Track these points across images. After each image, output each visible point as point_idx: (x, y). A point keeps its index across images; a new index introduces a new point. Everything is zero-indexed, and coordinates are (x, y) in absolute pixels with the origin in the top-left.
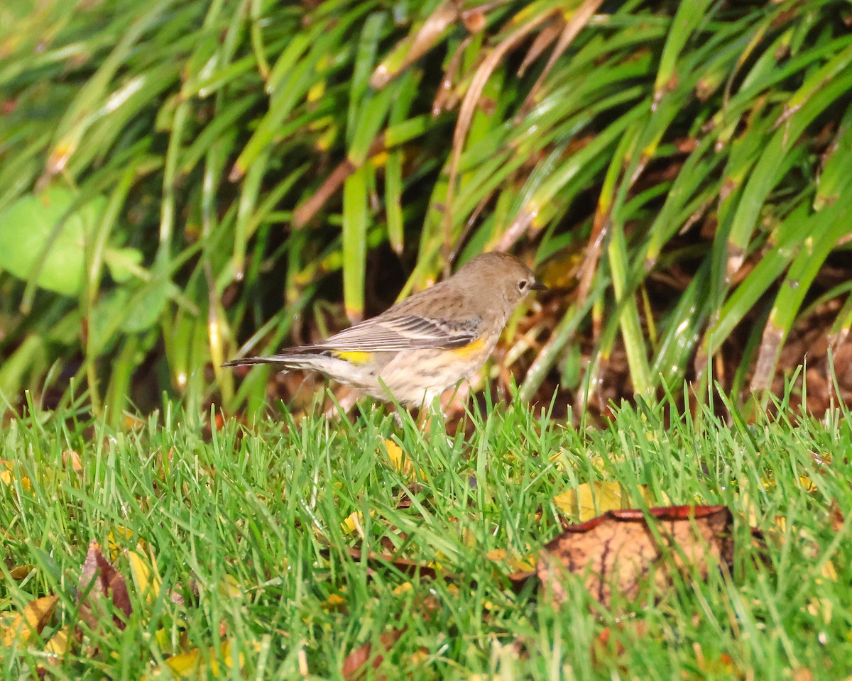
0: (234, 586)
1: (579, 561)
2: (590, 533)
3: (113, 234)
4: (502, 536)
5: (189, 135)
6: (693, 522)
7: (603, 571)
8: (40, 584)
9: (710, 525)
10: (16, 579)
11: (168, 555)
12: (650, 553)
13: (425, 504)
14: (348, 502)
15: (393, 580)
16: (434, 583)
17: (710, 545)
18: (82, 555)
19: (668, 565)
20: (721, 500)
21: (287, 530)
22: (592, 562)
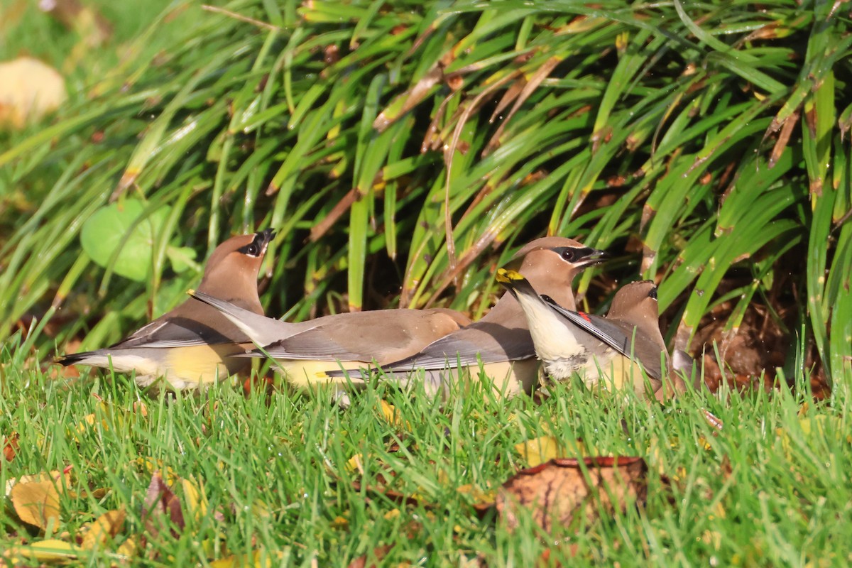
0: (263, 508)
1: (528, 497)
2: (537, 476)
3: (174, 235)
4: (469, 475)
5: (234, 163)
6: (616, 469)
7: (546, 505)
8: (114, 502)
9: (629, 472)
10: (96, 498)
11: (213, 483)
12: (582, 492)
13: (410, 449)
14: (352, 447)
15: (384, 507)
16: (417, 510)
17: (628, 488)
18: (147, 481)
19: (595, 501)
20: (637, 453)
21: (305, 467)
22: (538, 498)
